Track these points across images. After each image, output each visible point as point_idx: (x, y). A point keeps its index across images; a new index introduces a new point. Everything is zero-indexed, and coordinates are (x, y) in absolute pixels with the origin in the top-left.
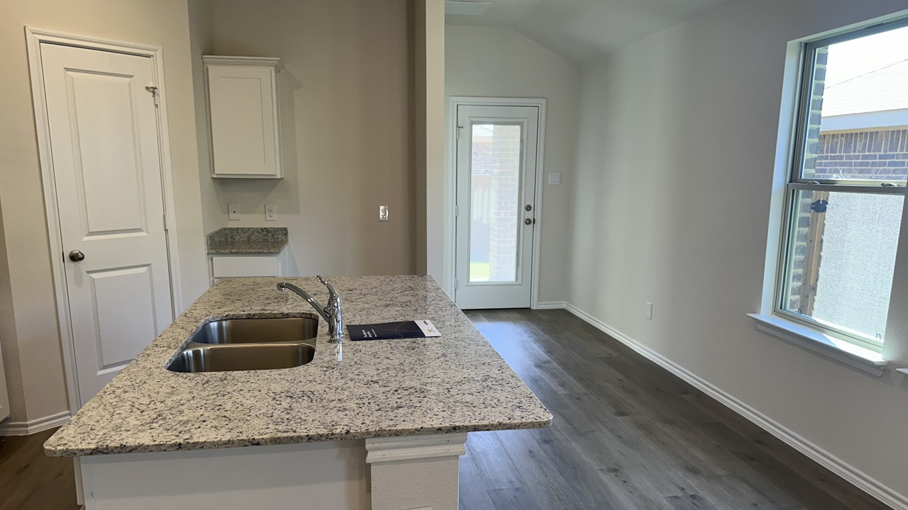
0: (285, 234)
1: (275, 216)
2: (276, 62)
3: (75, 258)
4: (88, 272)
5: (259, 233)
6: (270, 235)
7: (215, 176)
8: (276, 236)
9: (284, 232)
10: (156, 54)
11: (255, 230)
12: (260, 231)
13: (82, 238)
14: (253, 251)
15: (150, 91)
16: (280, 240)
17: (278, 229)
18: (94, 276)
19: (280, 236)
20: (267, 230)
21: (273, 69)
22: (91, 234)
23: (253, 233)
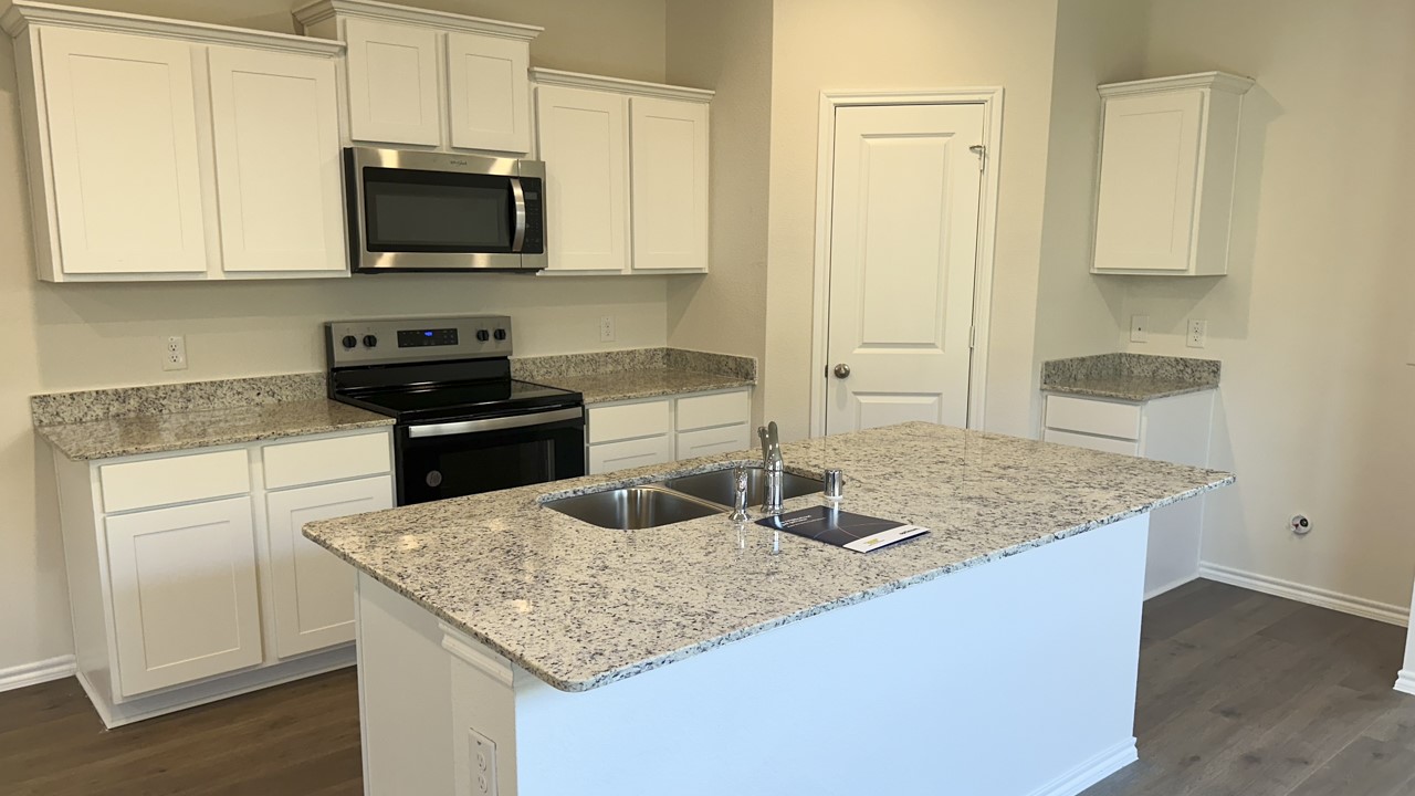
0: (1214, 372)
1: (1204, 340)
2: (1212, 79)
3: (842, 374)
4: (856, 393)
5: (1172, 367)
6: (1189, 371)
7: (1096, 272)
8: (1198, 375)
9: (1214, 368)
10: (992, 98)
11: (1166, 361)
12: (1174, 363)
13: (854, 349)
14: (1103, 392)
15: (976, 152)
16: (1203, 380)
17: (1203, 362)
18: (863, 399)
19: (1205, 374)
20: (1185, 363)
21: (1207, 91)
22: (865, 345)
23: (1162, 365)
